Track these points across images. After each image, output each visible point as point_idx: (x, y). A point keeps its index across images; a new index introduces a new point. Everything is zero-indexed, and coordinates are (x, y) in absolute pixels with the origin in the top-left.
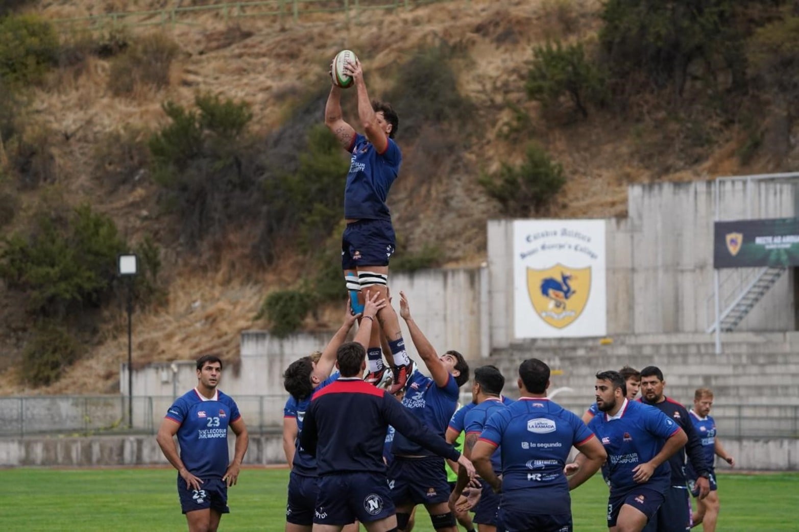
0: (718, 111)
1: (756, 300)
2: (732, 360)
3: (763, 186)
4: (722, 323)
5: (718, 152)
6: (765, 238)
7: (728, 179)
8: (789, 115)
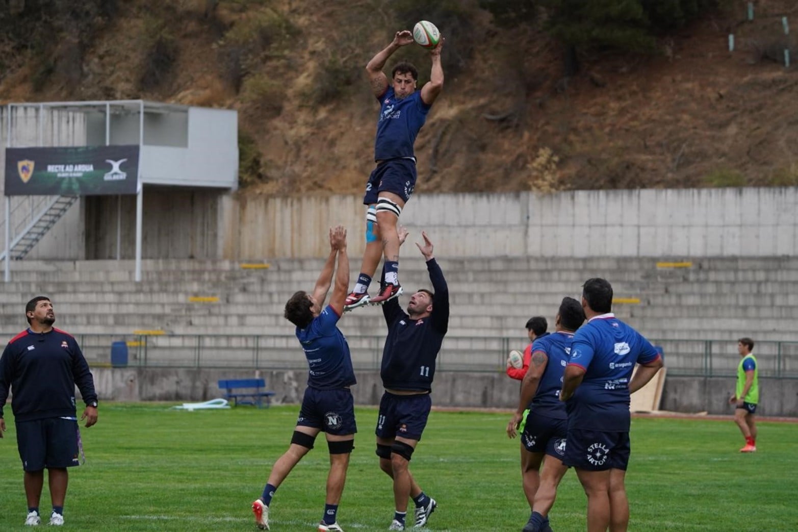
0: (10, 35)
1: (47, 228)
2: (21, 288)
3: (56, 113)
4: (12, 250)
5: (10, 76)
6: (57, 166)
7: (21, 105)
8: (81, 43)
